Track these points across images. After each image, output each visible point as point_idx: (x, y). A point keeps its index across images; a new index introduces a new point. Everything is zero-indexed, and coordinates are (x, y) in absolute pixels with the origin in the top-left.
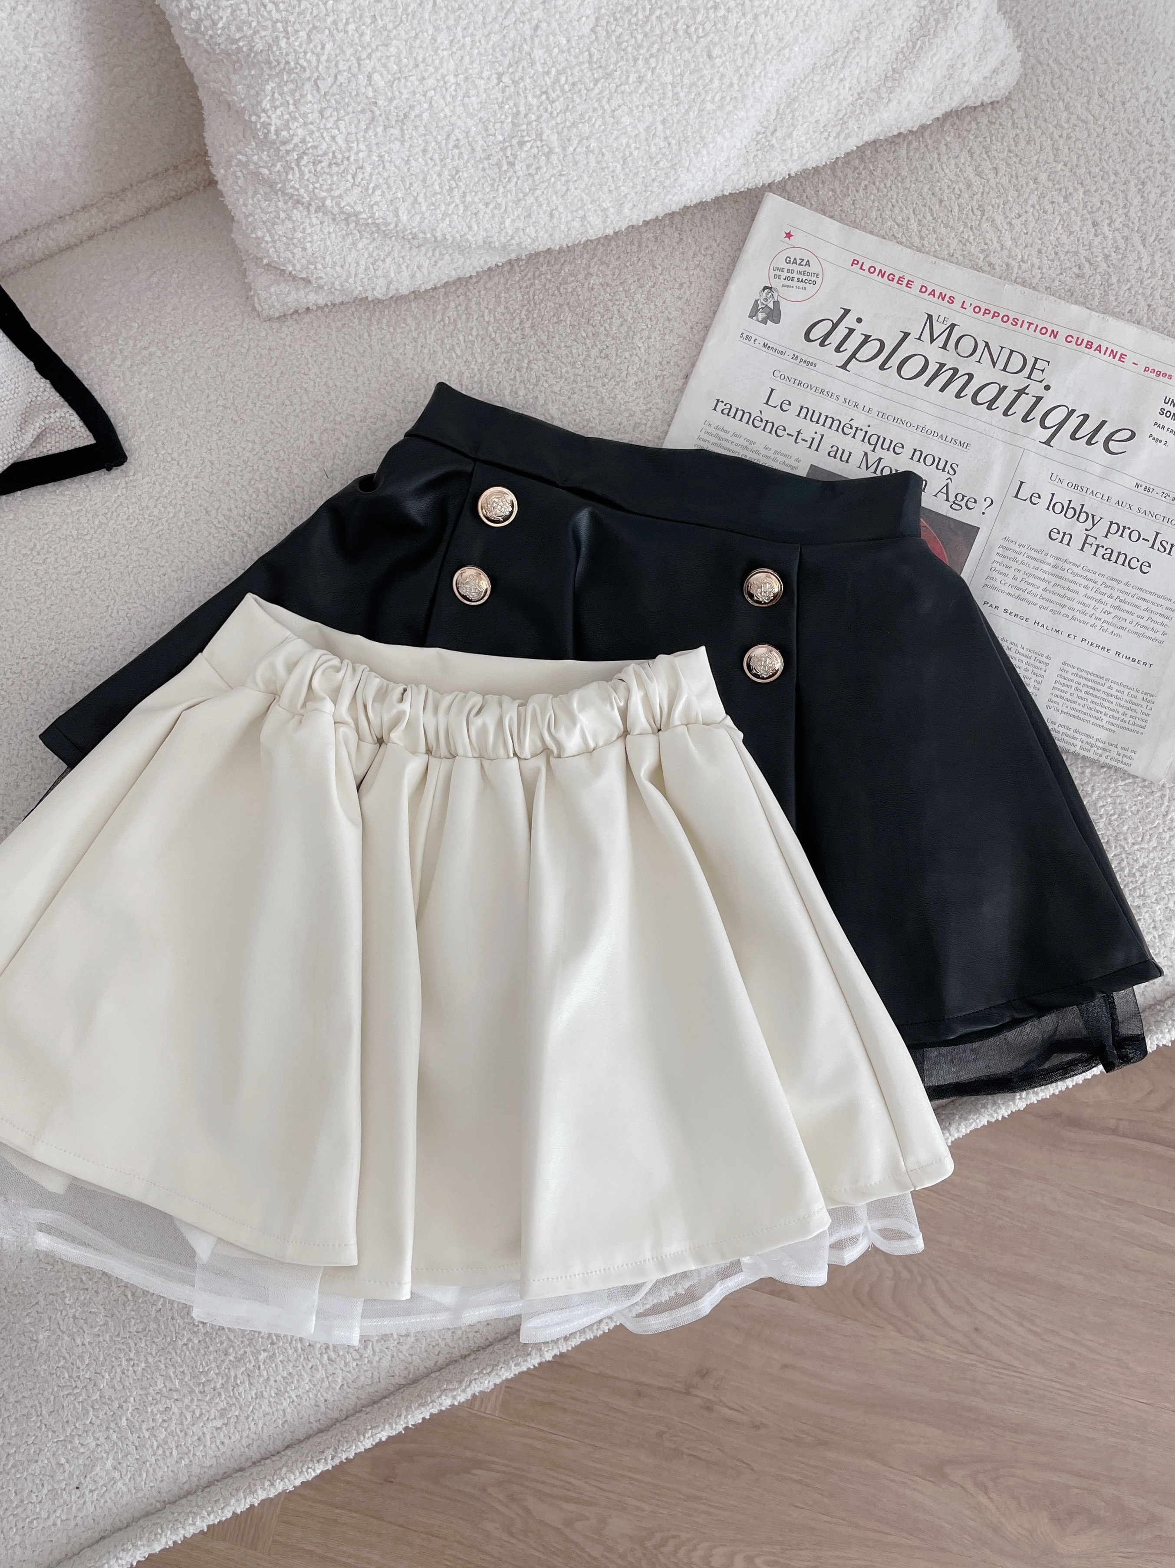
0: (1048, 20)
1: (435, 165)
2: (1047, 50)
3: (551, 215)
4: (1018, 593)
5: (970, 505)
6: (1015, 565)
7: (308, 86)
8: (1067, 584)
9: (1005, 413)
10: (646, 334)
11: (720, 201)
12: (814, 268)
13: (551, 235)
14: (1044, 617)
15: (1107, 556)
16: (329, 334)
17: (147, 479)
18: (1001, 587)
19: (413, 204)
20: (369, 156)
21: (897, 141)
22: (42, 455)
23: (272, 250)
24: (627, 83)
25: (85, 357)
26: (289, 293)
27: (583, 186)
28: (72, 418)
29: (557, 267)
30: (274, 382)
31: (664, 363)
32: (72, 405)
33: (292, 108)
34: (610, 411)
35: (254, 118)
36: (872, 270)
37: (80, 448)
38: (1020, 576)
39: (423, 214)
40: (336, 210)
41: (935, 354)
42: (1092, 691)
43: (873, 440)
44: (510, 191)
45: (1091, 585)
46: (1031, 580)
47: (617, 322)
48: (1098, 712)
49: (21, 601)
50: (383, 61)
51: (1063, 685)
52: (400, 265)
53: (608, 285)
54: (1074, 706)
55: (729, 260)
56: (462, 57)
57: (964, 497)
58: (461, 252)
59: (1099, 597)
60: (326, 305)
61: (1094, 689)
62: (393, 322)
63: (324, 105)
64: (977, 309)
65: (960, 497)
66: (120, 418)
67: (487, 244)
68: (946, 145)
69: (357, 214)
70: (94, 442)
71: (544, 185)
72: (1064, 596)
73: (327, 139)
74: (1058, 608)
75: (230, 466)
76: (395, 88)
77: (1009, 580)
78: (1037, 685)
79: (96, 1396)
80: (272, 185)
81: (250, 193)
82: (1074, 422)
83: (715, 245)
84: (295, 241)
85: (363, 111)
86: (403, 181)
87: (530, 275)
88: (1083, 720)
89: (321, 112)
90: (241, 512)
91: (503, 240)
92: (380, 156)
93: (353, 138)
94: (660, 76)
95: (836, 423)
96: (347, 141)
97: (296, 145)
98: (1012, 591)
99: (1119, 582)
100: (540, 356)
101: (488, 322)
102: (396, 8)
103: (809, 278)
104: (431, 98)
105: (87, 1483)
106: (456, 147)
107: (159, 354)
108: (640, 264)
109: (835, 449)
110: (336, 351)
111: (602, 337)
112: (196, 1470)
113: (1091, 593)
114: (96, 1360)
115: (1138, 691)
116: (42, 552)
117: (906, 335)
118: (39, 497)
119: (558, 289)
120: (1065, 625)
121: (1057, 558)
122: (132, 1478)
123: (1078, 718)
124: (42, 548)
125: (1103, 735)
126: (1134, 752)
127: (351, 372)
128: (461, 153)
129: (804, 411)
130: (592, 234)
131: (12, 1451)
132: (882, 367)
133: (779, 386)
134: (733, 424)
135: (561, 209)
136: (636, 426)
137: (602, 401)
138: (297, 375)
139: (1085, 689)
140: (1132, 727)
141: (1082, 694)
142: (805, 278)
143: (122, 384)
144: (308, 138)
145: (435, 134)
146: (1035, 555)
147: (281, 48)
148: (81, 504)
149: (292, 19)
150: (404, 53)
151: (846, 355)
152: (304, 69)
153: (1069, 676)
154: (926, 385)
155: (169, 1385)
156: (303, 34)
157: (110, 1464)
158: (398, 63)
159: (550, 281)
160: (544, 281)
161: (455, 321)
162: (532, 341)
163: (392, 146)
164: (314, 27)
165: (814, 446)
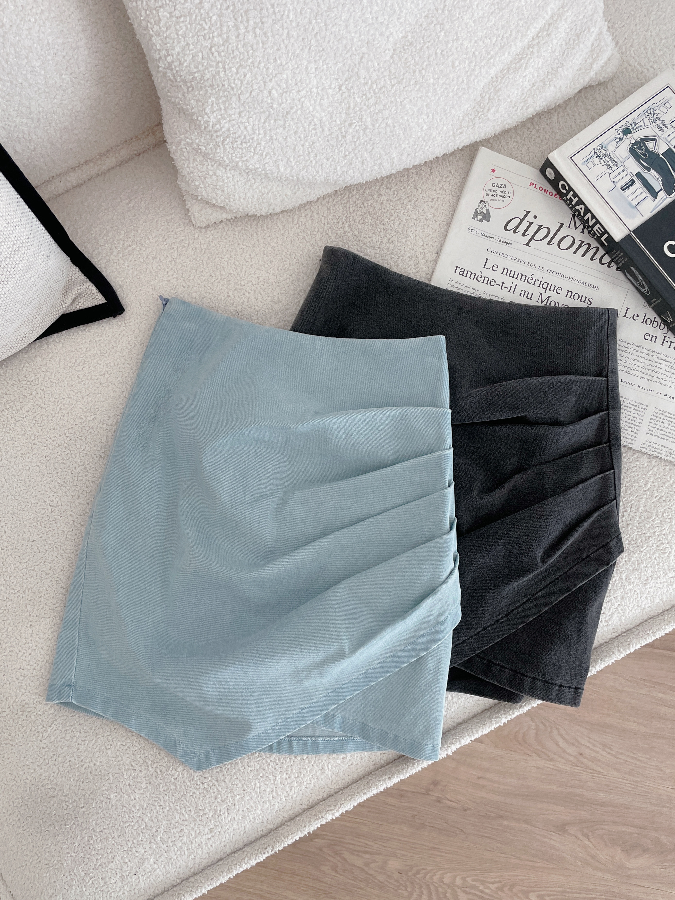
0: (633, 40)
1: (301, 140)
2: (634, 58)
3: (363, 163)
4: (628, 370)
7: (234, 99)
8: (655, 364)
10: (414, 229)
12: (509, 189)
13: (361, 175)
14: (643, 383)
16: (234, 234)
19: (287, 162)
20: (265, 137)
21: (551, 112)
22: (76, 310)
23: (204, 192)
24: (409, 85)
25: (96, 252)
26: (211, 214)
27: (381, 146)
28: (92, 288)
29: (362, 191)
30: (204, 263)
31: (425, 245)
32: (91, 280)
33: (223, 112)
35: (199, 118)
36: (541, 188)
37: (97, 306)
39: (292, 167)
41: (578, 236)
43: (545, 286)
44: (341, 152)
45: (668, 364)
46: (635, 362)
47: (397, 222)
48: (674, 435)
50: (278, 82)
51: (655, 420)
52: (276, 195)
53: (391, 201)
54: (661, 432)
55: (459, 184)
58: (310, 186)
60: (232, 218)
61: (672, 422)
62: (270, 226)
63: (242, 109)
67: (325, 181)
68: (579, 114)
69: (255, 169)
70: (105, 301)
71: (360, 147)
72: (653, 371)
73: (242, 128)
74: (650, 378)
77: (623, 363)
78: (641, 421)
79: (143, 826)
80: (206, 155)
81: (191, 161)
83: (451, 175)
84: (218, 187)
85: (264, 112)
86: (282, 149)
87: (346, 196)
88: (666, 440)
89: (240, 114)
91: (335, 178)
92: (270, 136)
93: (256, 127)
95: (524, 277)
96: (252, 129)
97: (223, 132)
102: (288, 53)
103: (506, 195)
104: (303, 102)
105: (141, 872)
106: (314, 129)
107: (138, 249)
108: (409, 188)
109: (523, 292)
111: (389, 231)
112: (198, 861)
113: (668, 369)
114: (143, 807)
117: (562, 225)
118: (75, 334)
119: (363, 204)
120: (655, 387)
121: (648, 350)
122: (164, 867)
123: (664, 439)
124: (81, 362)
128: (316, 133)
129: (506, 271)
130: (384, 174)
131: (99, 858)
132: (549, 244)
133: (490, 257)
134: (464, 280)
135: (368, 159)
138: (217, 259)
139: (667, 422)
141: (666, 425)
142: (503, 195)
143: (118, 267)
144: (231, 129)
145: (303, 122)
146: (637, 348)
147: (220, 77)
148: (101, 336)
149: (228, 61)
150: (290, 78)
151: (529, 237)
152: (233, 89)
153: (658, 415)
154: (575, 253)
155: (182, 818)
156: (234, 69)
157: (152, 861)
158: (286, 83)
159: (358, 199)
160: (354, 199)
161: (305, 224)
162: (349, 235)
163: (278, 130)
164: (241, 65)
165: (512, 291)
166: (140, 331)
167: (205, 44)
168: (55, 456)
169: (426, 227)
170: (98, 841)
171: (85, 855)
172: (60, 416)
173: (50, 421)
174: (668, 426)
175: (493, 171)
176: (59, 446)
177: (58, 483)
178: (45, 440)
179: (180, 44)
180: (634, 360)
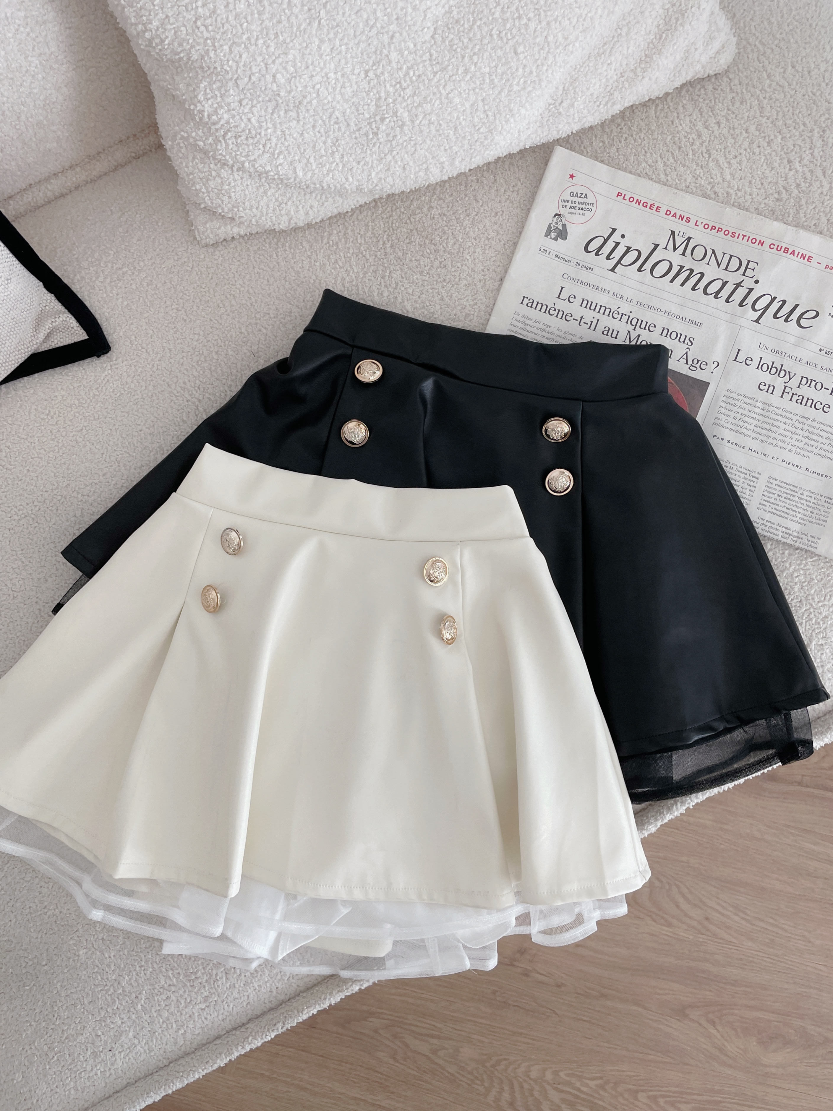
0: (755, 12)
1: (322, 136)
2: (755, 35)
3: (404, 168)
4: (737, 428)
5: (703, 367)
6: (735, 409)
7: (230, 84)
8: (771, 422)
9: (727, 301)
10: (472, 249)
11: (522, 153)
12: (591, 199)
13: (404, 182)
14: (756, 445)
15: (799, 401)
16: (248, 255)
17: (125, 362)
18: (725, 425)
19: (306, 164)
20: (275, 132)
21: (648, 104)
22: (51, 348)
23: (207, 198)
24: (457, 74)
25: (78, 277)
26: (220, 228)
27: (426, 148)
28: (71, 321)
29: (408, 203)
30: (211, 290)
31: (486, 270)
32: (70, 311)
33: (219, 99)
34: (448, 306)
35: (192, 107)
36: (631, 199)
37: (77, 342)
38: (739, 416)
39: (314, 171)
40: (252, 170)
41: (677, 259)
42: (789, 497)
43: (634, 322)
44: (375, 153)
45: (788, 421)
46: (746, 419)
47: (451, 242)
48: (794, 511)
49: (42, 451)
50: (284, 65)
51: (769, 493)
52: (297, 207)
53: (444, 215)
54: (777, 507)
55: (529, 194)
56: (340, 60)
57: (698, 361)
58: (341, 196)
59: (794, 430)
60: (246, 235)
61: (791, 495)
62: (293, 246)
63: (242, 97)
64: (706, 226)
65: (695, 361)
66: (104, 319)
67: (359, 190)
68: (683, 106)
69: (267, 172)
70: (87, 337)
71: (398, 148)
72: (769, 430)
73: (245, 120)
74: (765, 438)
75: (183, 352)
76: (292, 83)
77: (731, 420)
78: (751, 493)
79: (120, 991)
80: (206, 153)
81: (190, 158)
82: (776, 305)
83: (519, 184)
84: (223, 192)
85: (270, 100)
86: (299, 148)
87: (389, 209)
88: (783, 517)
89: (240, 102)
90: (193, 384)
91: (370, 187)
92: (283, 132)
93: (263, 119)
94: (480, 68)
95: (608, 311)
96: (259, 121)
97: (223, 125)
98: (733, 427)
99: (808, 419)
100: (398, 267)
101: (360, 244)
102: (292, 27)
103: (587, 207)
104: (318, 90)
105: (117, 1047)
106: (336, 123)
107: (129, 272)
108: (467, 199)
109: (607, 329)
110: (254, 268)
111: (441, 253)
112: (189, 1036)
113: (788, 428)
114: (119, 967)
115: (821, 496)
116: (55, 416)
117: (656, 246)
118: (51, 378)
119: (409, 218)
120: (770, 450)
121: (764, 403)
122: (147, 1043)
123: (780, 516)
124: (55, 414)
125: (797, 527)
126: (819, 539)
127: (265, 282)
128: (340, 127)
129: (585, 302)
130: (433, 180)
131: (65, 1028)
132: (639, 270)
133: (567, 285)
134: (534, 314)
135: (411, 163)
136: (467, 315)
137: (442, 299)
138: (227, 286)
139: (784, 495)
140: (817, 521)
141: (782, 499)
142: (584, 207)
143: (105, 295)
144: (231, 120)
145: (321, 114)
146: (749, 401)
147: (210, 58)
148: (80, 382)
149: (218, 37)
150: (298, 59)
151: (614, 261)
152: (227, 72)
153: (773, 486)
154: (672, 281)
155: (169, 982)
156: (226, 48)
157: (131, 1034)
158: (294, 66)
159: (403, 213)
160: (399, 213)
161: (337, 243)
162: (392, 257)
163: (291, 124)
164: (234, 43)
165: (593, 327)
166: (129, 376)
167: (188, 16)
168: (21, 529)
169: (487, 247)
170: (64, 1008)
171: (48, 1024)
172: (28, 479)
173: (15, 486)
174: (785, 500)
175: (572, 176)
176: (26, 517)
177: (23, 562)
178: (9, 509)
179: (158, 17)
180: (746, 416)
